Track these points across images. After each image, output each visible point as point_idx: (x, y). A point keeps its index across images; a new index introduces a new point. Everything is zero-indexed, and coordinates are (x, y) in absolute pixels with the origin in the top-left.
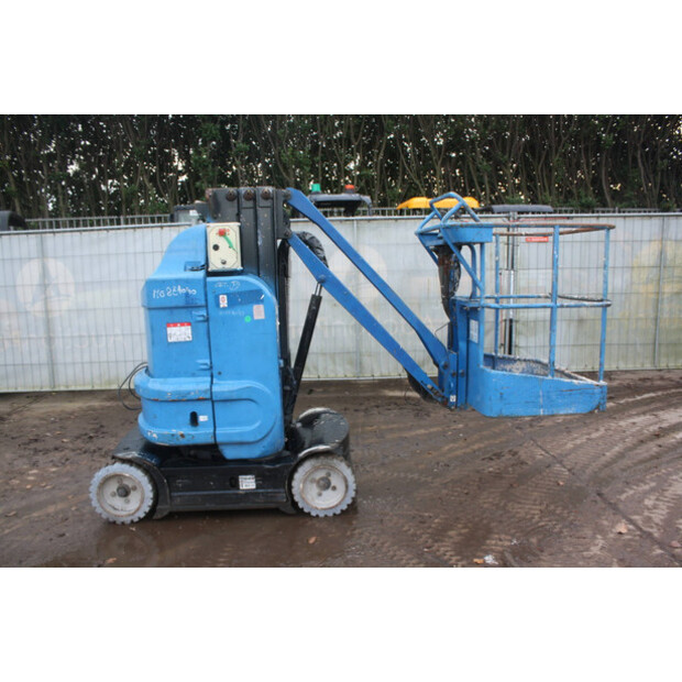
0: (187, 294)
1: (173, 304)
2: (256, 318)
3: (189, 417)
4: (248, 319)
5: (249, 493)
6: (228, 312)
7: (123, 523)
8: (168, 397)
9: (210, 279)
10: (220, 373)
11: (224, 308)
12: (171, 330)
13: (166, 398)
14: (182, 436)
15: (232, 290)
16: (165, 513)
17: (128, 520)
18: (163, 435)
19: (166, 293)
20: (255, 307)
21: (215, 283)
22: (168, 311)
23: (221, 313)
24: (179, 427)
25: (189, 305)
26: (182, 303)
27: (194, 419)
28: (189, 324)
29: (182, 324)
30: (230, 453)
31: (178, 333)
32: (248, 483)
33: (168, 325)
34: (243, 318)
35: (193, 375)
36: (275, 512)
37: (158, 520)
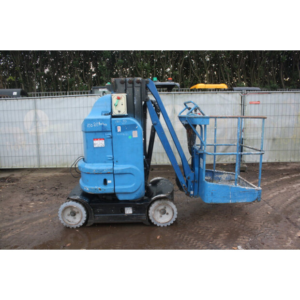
0: (103, 126)
1: (97, 130)
2: (134, 136)
3: (103, 181)
4: (130, 137)
5: (129, 216)
6: (121, 134)
7: (73, 228)
8: (94, 172)
9: (113, 119)
10: (117, 162)
11: (119, 132)
12: (95, 142)
13: (93, 172)
14: (100, 189)
15: (123, 124)
16: (92, 224)
17: (75, 227)
18: (91, 189)
19: (93, 125)
20: (133, 132)
21: (115, 121)
22: (94, 133)
23: (118, 134)
24: (98, 186)
25: (103, 131)
26: (100, 130)
27: (105, 182)
28: (104, 139)
29: (100, 139)
30: (121, 197)
31: (99, 143)
32: (129, 211)
33: (94, 140)
34: (128, 136)
35: (105, 162)
36: (141, 224)
37: (88, 227)
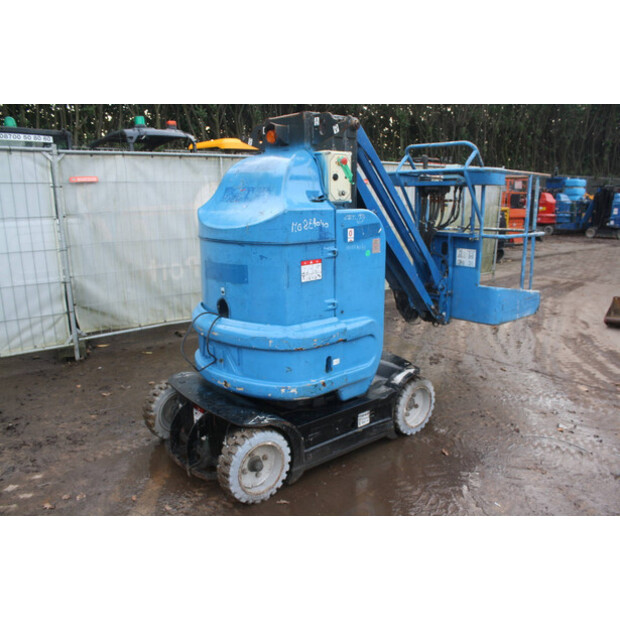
0: (321, 227)
1: (308, 239)
2: (374, 251)
4: (368, 253)
6: (353, 247)
7: (263, 501)
9: (338, 211)
10: (342, 312)
11: (351, 242)
12: (305, 269)
14: (324, 384)
15: (358, 223)
16: (301, 474)
17: (267, 496)
19: (303, 226)
20: (374, 240)
21: (344, 215)
22: (302, 248)
23: (348, 248)
25: (323, 240)
26: (316, 239)
27: (328, 367)
28: (320, 261)
29: (314, 262)
30: (346, 395)
31: (310, 272)
32: (364, 420)
33: (302, 264)
34: (363, 252)
35: (321, 317)
37: (292, 485)
